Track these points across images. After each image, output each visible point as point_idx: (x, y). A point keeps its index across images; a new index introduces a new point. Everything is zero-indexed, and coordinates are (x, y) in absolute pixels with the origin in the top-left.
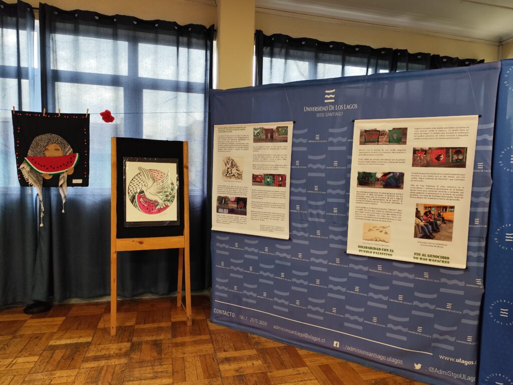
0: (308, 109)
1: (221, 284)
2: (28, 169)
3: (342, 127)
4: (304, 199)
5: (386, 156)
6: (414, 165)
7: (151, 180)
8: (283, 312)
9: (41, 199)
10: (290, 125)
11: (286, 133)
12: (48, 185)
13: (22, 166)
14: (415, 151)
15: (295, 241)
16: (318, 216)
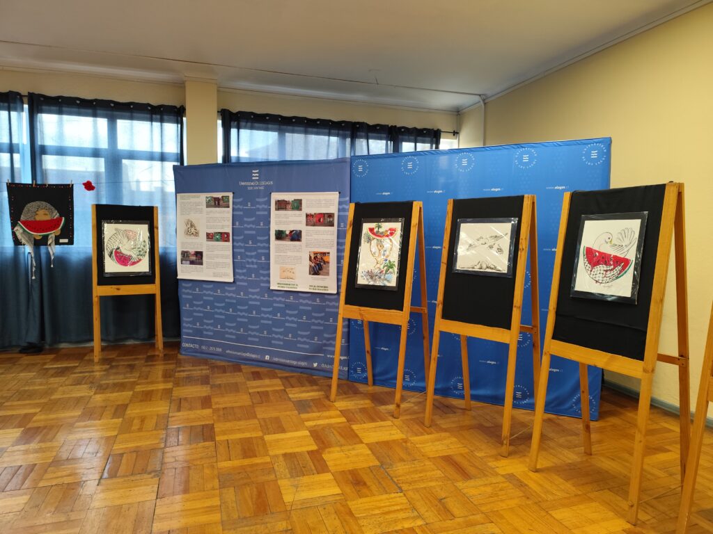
0: (243, 184)
1: (187, 322)
2: (21, 231)
3: (264, 197)
4: (243, 250)
5: (291, 219)
6: (307, 225)
7: (126, 238)
8: (232, 339)
9: (33, 256)
10: (230, 195)
11: (228, 201)
12: (37, 244)
13: (16, 228)
14: (307, 216)
15: (238, 283)
16: (253, 263)
